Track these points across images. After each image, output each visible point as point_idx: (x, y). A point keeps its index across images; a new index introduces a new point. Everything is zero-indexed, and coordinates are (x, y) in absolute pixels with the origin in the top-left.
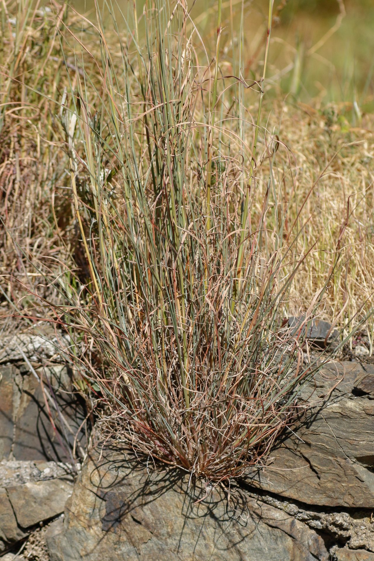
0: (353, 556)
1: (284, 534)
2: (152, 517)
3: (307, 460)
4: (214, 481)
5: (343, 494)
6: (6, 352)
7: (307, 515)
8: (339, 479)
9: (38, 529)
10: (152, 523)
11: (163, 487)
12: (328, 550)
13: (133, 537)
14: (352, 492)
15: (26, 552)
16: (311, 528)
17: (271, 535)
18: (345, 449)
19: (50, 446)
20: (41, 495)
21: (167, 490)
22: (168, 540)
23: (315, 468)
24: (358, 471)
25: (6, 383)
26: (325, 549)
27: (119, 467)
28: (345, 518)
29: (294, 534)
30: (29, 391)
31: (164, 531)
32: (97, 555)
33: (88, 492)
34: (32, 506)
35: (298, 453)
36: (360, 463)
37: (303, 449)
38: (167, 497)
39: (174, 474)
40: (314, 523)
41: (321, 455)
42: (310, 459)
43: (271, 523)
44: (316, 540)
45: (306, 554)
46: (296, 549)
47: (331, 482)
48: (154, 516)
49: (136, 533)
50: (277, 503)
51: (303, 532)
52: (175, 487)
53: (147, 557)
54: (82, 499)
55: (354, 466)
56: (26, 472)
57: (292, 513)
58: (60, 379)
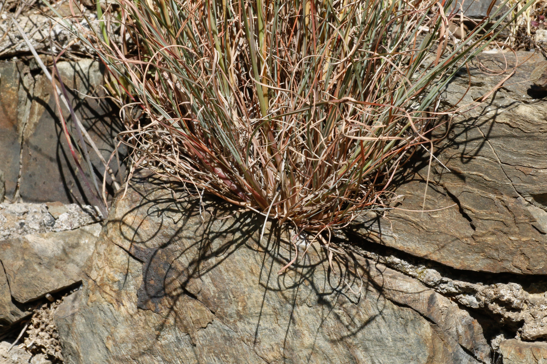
0: (527, 352)
1: (418, 316)
2: (215, 289)
3: (455, 199)
4: (309, 232)
5: (512, 254)
6: (11, 40)
7: (455, 286)
8: (506, 229)
9: (45, 306)
10: (214, 297)
11: (231, 243)
12: (489, 343)
13: (185, 318)
14: (526, 250)
15: (27, 340)
16: (462, 306)
17: (397, 318)
18: (515, 181)
19: (73, 181)
20: (50, 253)
21: (237, 247)
22: (238, 323)
23: (467, 212)
24: (535, 216)
25: (8, 85)
26: (484, 340)
27: (163, 210)
28: (515, 292)
29: (434, 317)
30: (42, 98)
31: (231, 309)
32: (130, 345)
33: (116, 248)
34: (34, 270)
35: (440, 189)
36: (540, 205)
37: (449, 181)
38: (237, 257)
39: (249, 220)
40: (467, 299)
41: (477, 191)
42: (458, 198)
43: (396, 298)
44: (470, 327)
45: (454, 348)
46: (437, 340)
47: (493, 234)
48: (216, 286)
49: (189, 312)
50: (408, 267)
51: (449, 313)
52: (250, 242)
53: (206, 350)
54: (108, 260)
55: (530, 209)
56: (34, 218)
57: (430, 283)
58: (88, 80)
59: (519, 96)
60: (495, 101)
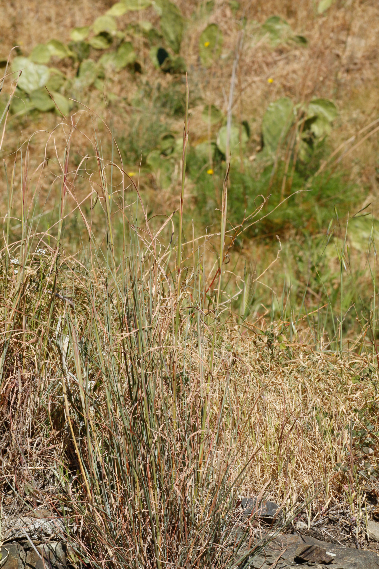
6: (12, 532)
25: (13, 557)
30: (31, 564)
58: (56, 553)
59: (290, 563)
60: (278, 565)
